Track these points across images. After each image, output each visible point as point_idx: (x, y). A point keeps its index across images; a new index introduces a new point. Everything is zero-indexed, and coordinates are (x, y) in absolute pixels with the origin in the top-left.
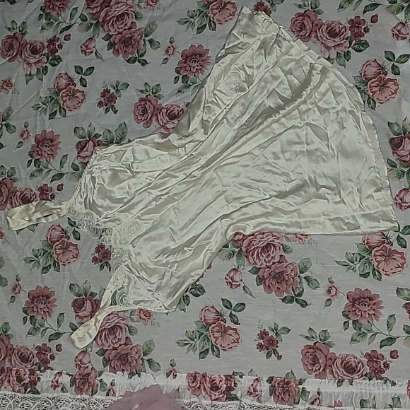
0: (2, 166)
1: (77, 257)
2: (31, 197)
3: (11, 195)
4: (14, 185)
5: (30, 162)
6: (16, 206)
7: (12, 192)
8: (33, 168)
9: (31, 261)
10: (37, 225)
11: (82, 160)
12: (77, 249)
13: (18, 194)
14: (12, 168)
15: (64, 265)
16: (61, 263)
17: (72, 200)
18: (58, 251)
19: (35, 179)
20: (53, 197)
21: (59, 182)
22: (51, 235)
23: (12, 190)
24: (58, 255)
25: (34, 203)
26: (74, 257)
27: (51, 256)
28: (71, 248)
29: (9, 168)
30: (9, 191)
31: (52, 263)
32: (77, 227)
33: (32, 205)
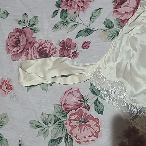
0: (25, 14)
1: (97, 136)
2: (50, 52)
3: (28, 46)
4: (34, 35)
5: (55, 12)
6: (31, 58)
7: (30, 43)
8: (58, 19)
9: (38, 126)
10: (51, 84)
11: (119, 17)
12: (97, 125)
13: (36, 45)
14: (35, 17)
15: (79, 143)
16: (75, 139)
17: (101, 63)
18: (74, 123)
19: (58, 32)
20: (75, 55)
21: (86, 39)
22: (66, 100)
23: (30, 40)
24: (73, 127)
25: (53, 59)
26: (93, 135)
27: (64, 126)
28: (91, 122)
29: (32, 17)
30: (27, 40)
31: (64, 135)
32: (101, 97)
33: (50, 60)
